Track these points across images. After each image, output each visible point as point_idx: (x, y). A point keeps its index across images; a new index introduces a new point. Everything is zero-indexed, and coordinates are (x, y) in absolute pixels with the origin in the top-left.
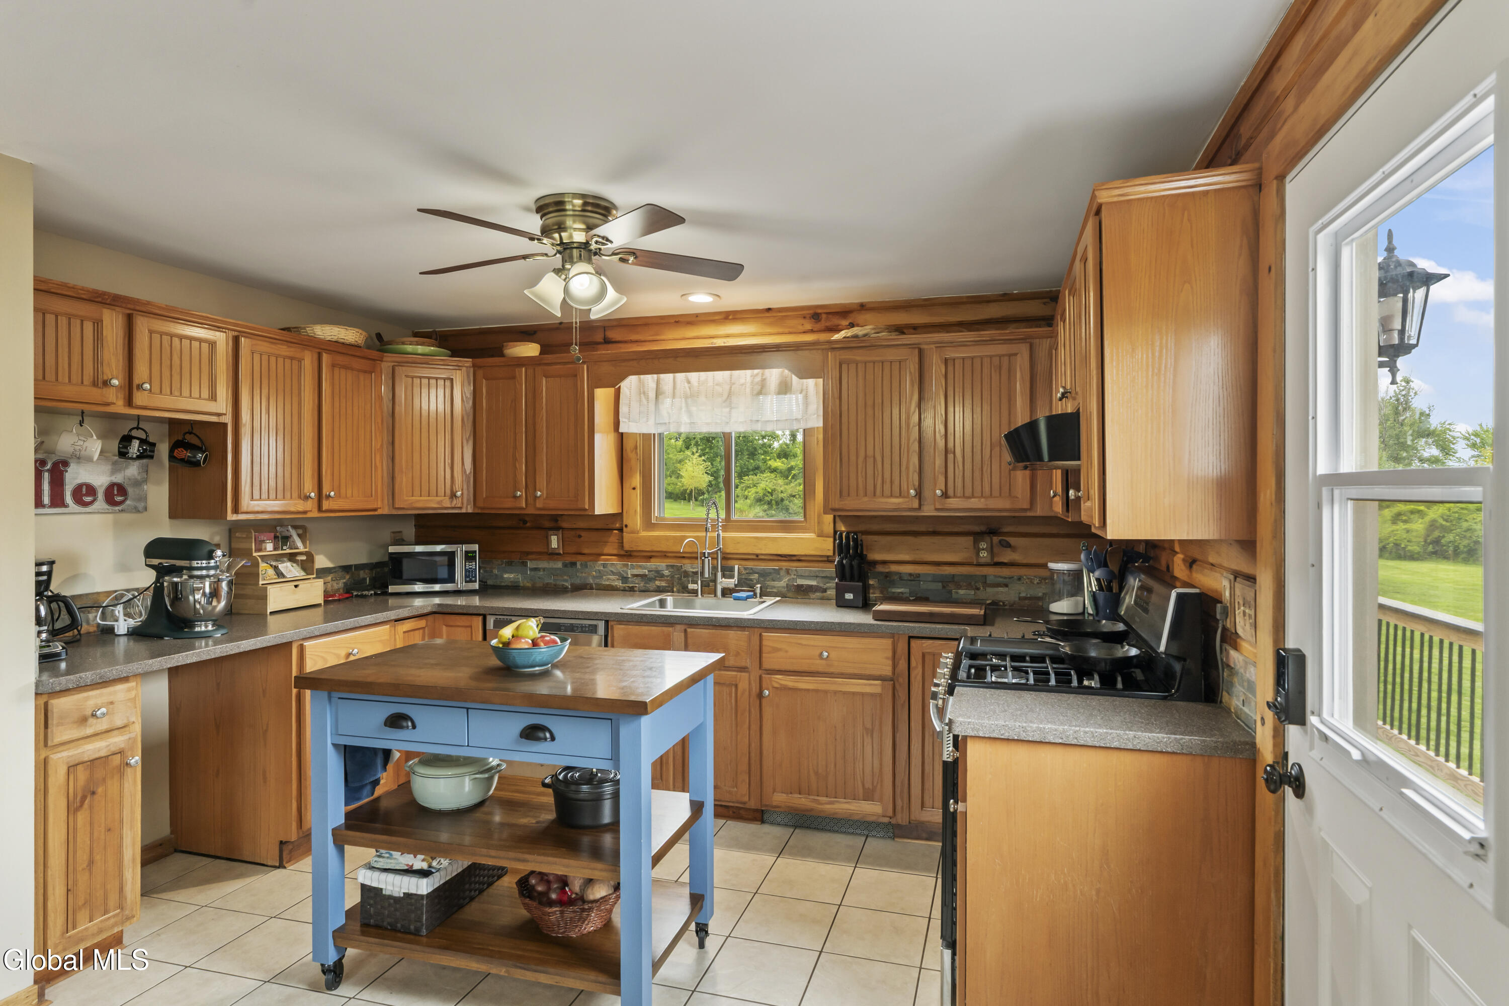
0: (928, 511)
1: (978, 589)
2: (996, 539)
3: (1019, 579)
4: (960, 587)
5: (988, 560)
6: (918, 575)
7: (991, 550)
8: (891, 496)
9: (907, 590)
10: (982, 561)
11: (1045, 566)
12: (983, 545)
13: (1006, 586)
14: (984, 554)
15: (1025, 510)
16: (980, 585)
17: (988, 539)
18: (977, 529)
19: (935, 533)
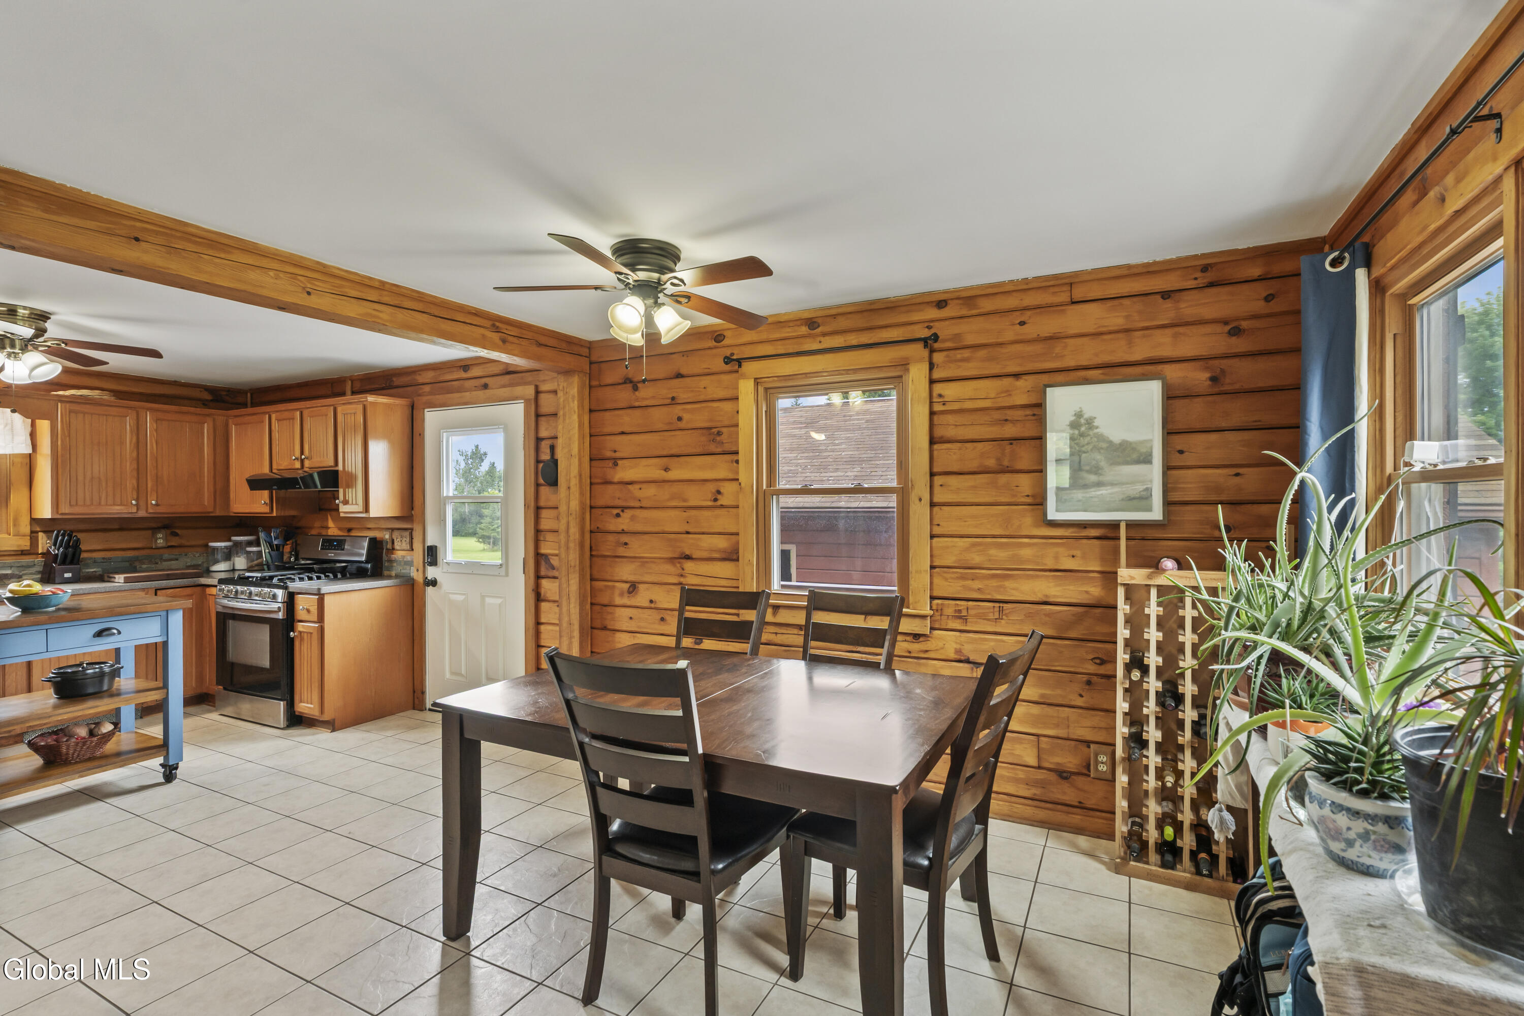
0: (142, 514)
1: (157, 563)
2: (169, 532)
3: (186, 555)
4: (144, 564)
5: (164, 545)
6: (110, 559)
7: (166, 539)
8: (114, 505)
9: (100, 569)
10: (160, 545)
11: (207, 546)
12: (160, 535)
13: (177, 560)
14: (160, 541)
15: (211, 512)
16: (158, 560)
17: (163, 531)
18: (154, 525)
19: (121, 529)
